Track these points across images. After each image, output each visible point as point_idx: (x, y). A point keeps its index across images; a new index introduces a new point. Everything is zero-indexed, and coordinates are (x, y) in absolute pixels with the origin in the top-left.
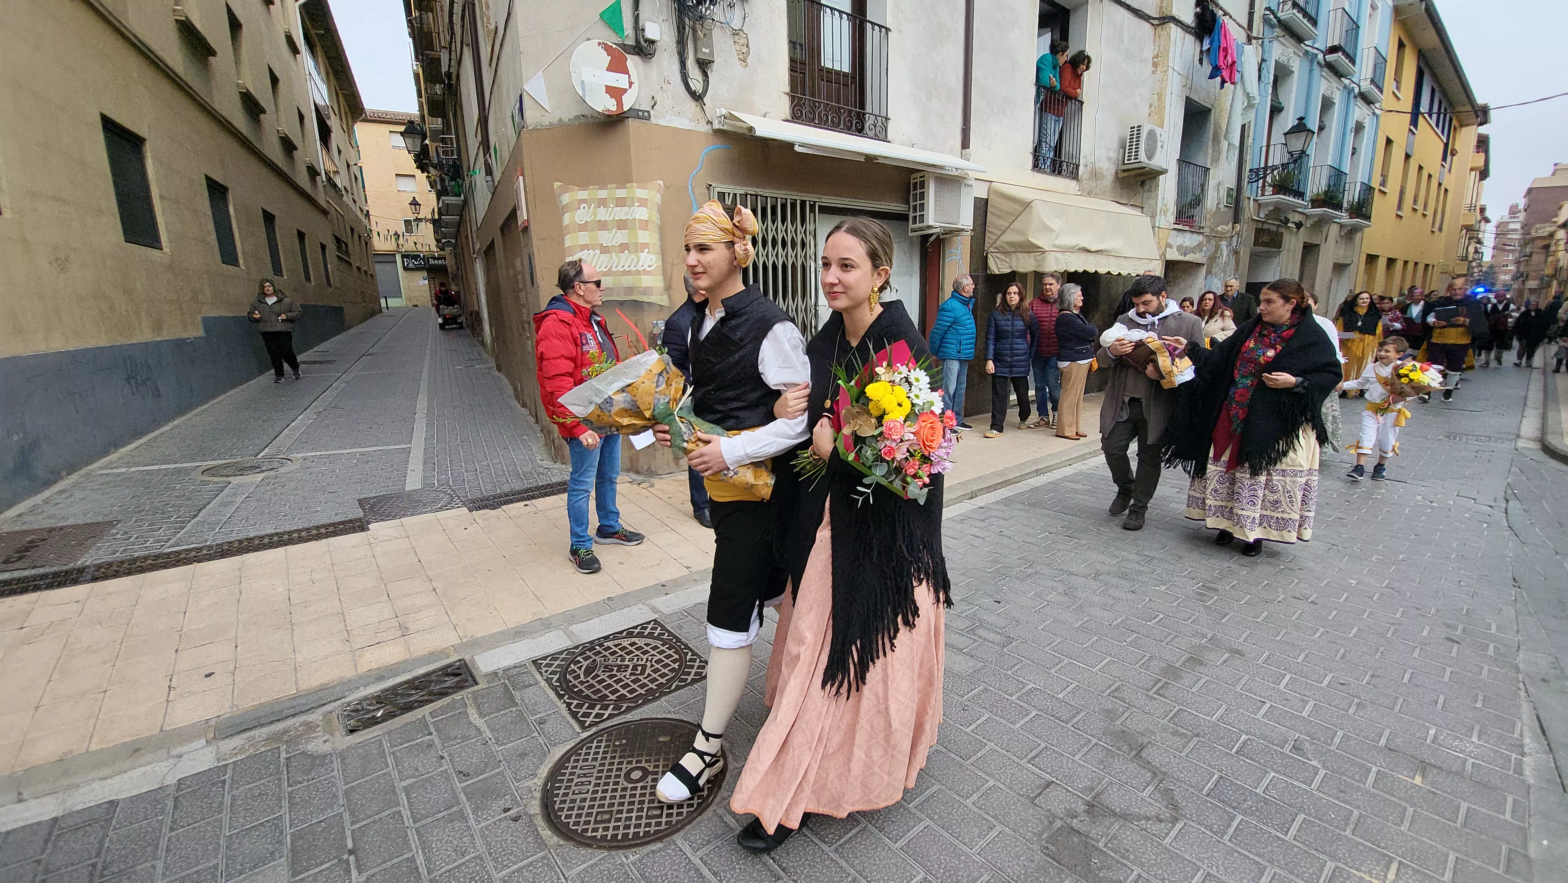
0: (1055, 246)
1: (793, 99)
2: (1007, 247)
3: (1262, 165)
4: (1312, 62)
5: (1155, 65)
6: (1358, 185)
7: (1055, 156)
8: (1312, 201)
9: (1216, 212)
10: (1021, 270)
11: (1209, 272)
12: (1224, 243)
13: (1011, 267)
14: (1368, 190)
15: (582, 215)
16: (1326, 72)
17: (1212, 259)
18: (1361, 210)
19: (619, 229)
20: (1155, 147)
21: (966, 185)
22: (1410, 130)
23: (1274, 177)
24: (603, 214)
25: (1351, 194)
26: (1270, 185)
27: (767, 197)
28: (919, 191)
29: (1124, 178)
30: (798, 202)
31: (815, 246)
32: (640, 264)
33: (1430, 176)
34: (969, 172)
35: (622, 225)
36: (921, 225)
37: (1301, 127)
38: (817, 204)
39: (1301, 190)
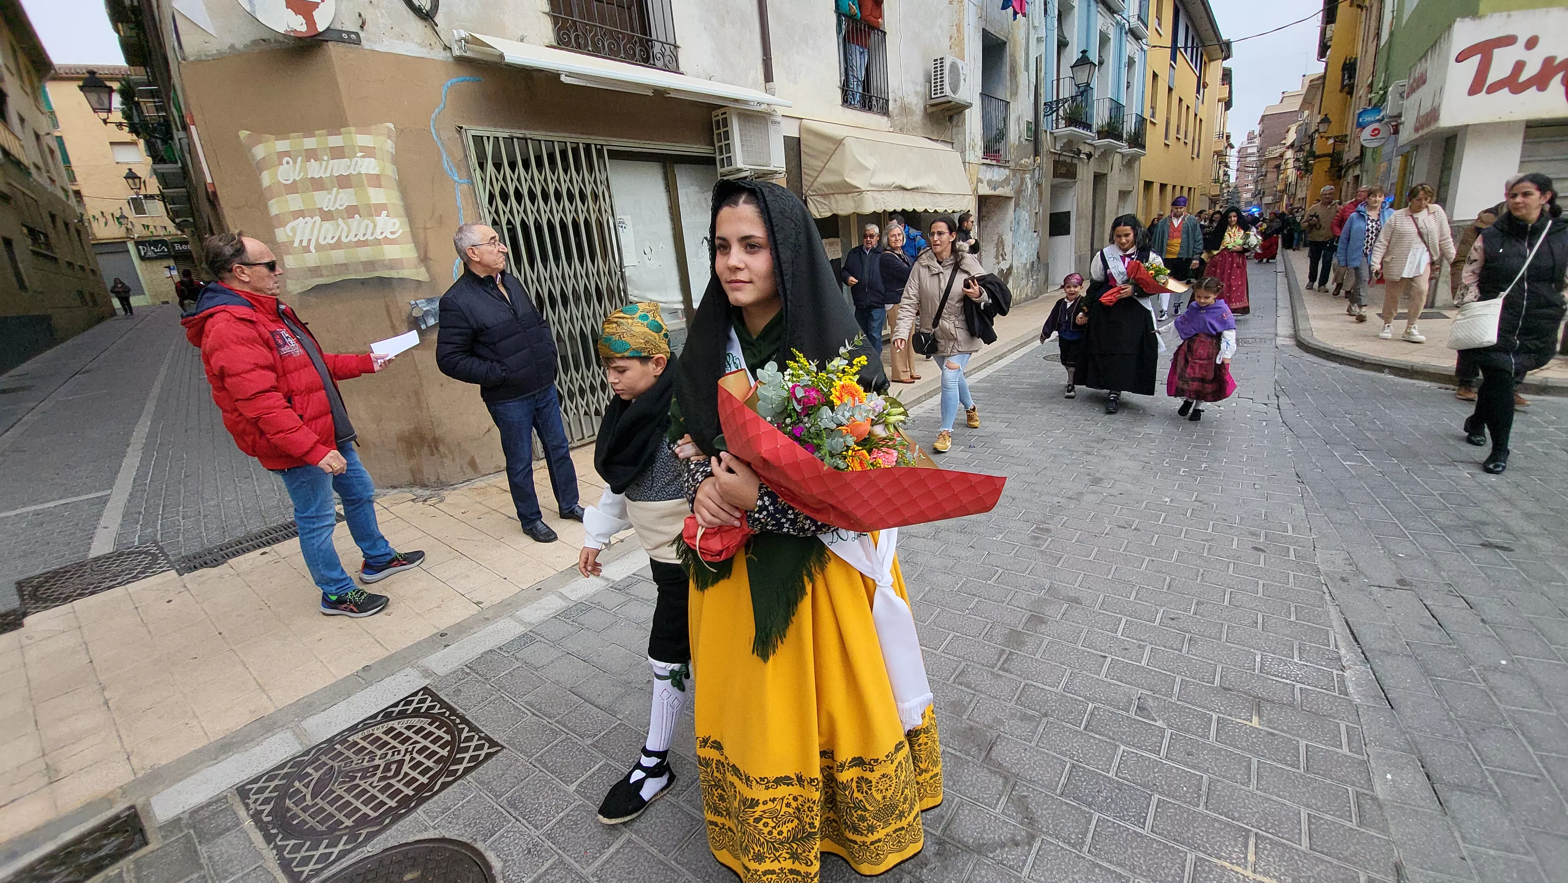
0: (871, 185)
1: (556, 20)
2: (825, 189)
3: (1055, 99)
6: (1134, 116)
7: (864, 90)
8: (1098, 132)
9: (1018, 147)
10: (841, 213)
11: (1017, 205)
12: (1028, 176)
13: (831, 210)
14: (1141, 121)
15: (287, 172)
17: (1019, 192)
18: (1137, 140)
19: (341, 187)
20: (959, 80)
21: (775, 122)
22: (1171, 65)
23: (1065, 110)
24: (316, 170)
25: (1129, 126)
26: (1062, 118)
27: (540, 141)
28: (722, 130)
29: (933, 113)
30: (581, 145)
31: (610, 197)
32: (379, 231)
33: (1188, 107)
34: (777, 108)
35: (344, 182)
36: (730, 168)
37: (1084, 61)
38: (605, 148)
39: (1088, 122)
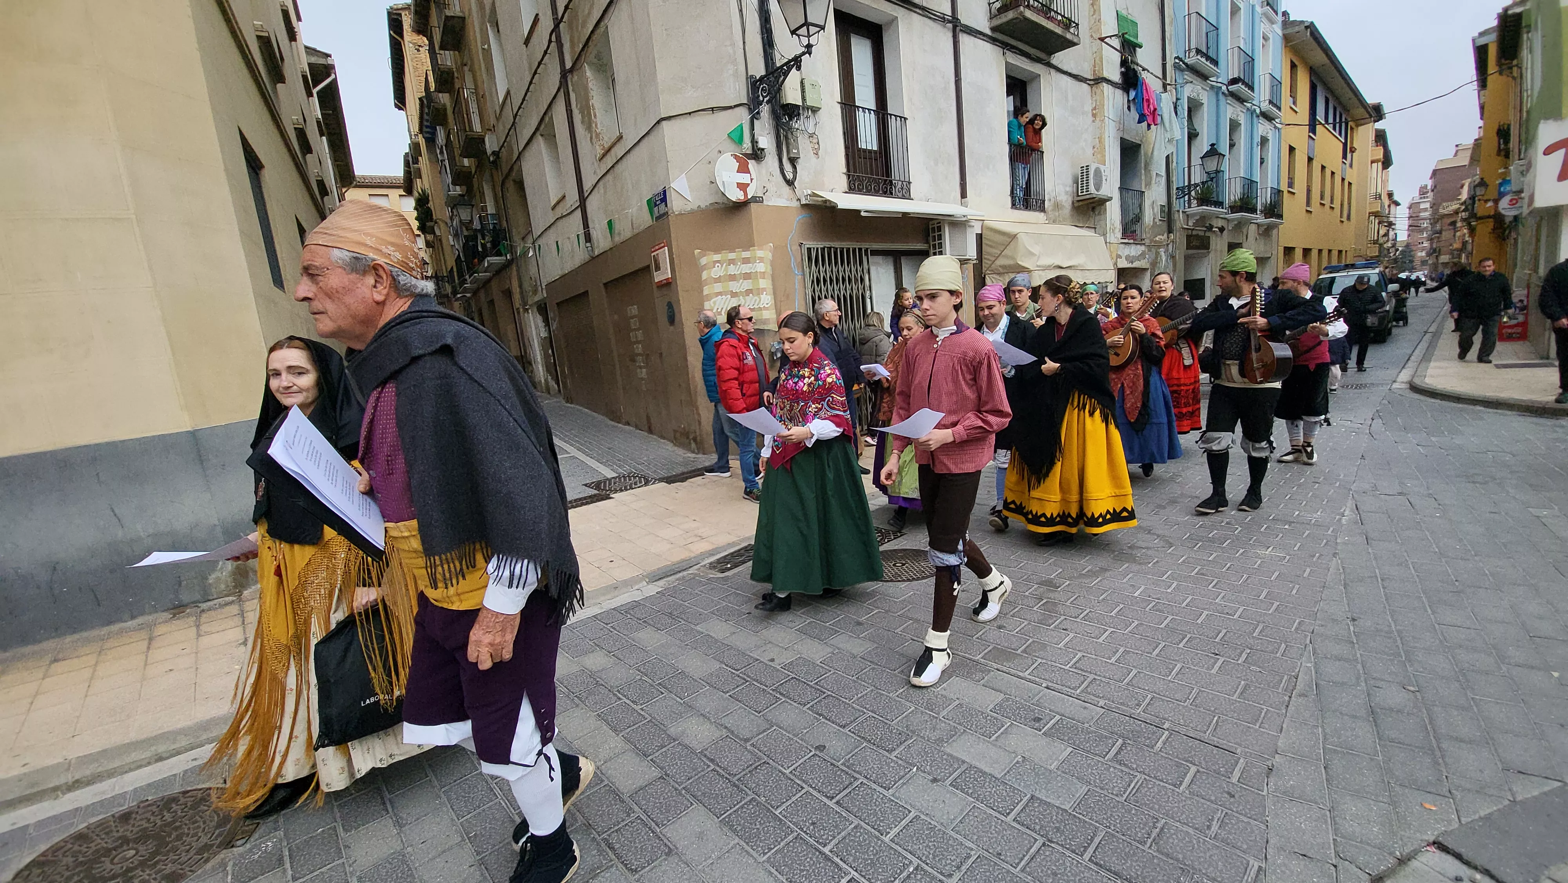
0: (1038, 266)
1: (848, 176)
2: (999, 268)
3: (1186, 184)
4: (1217, 94)
5: (1094, 115)
6: (1269, 189)
7: (1026, 195)
8: (1230, 208)
9: (1153, 226)
12: (1162, 250)
14: (1278, 193)
15: (717, 272)
16: (1230, 100)
17: (1154, 264)
18: (1274, 210)
19: (744, 279)
20: (1101, 180)
21: (970, 227)
22: (1310, 136)
23: (1196, 193)
24: (733, 270)
25: (1263, 198)
26: (1194, 198)
27: (837, 248)
28: (937, 234)
29: (1079, 207)
30: (857, 249)
31: (869, 278)
33: (1333, 173)
34: (969, 216)
35: (747, 276)
37: (1213, 151)
38: (868, 249)
39: (1220, 200)
